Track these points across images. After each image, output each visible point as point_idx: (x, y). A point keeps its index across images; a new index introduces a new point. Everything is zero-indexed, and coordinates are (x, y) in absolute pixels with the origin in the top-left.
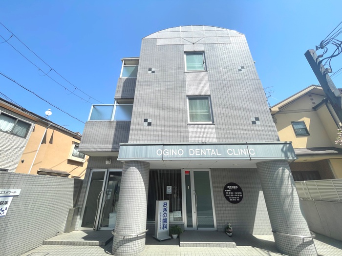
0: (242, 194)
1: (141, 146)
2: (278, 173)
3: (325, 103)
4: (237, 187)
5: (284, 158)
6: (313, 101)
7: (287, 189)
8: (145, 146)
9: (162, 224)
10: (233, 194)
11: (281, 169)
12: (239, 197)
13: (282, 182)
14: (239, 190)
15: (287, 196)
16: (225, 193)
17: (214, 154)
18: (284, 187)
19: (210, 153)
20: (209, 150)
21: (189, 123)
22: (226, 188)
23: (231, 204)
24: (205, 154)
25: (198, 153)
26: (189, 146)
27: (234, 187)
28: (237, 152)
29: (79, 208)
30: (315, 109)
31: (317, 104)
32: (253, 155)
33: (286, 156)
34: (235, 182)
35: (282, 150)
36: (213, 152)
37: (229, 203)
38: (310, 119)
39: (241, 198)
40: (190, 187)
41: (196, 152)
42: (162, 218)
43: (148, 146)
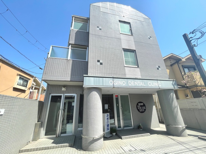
0: (146, 108)
1: (99, 78)
2: (171, 95)
3: (177, 63)
4: (143, 104)
5: (173, 88)
6: (171, 62)
7: (175, 104)
8: (102, 78)
9: (107, 128)
10: (142, 108)
11: (172, 93)
12: (144, 109)
13: (173, 100)
14: (144, 105)
15: (175, 107)
16: (137, 107)
17: (142, 85)
18: (174, 103)
19: (140, 84)
20: (139, 82)
21: (125, 66)
22: (138, 105)
23: (140, 113)
24: (137, 84)
25: (133, 84)
26: (128, 79)
27: (142, 104)
28: (153, 84)
29: (42, 122)
30: (171, 65)
31: (172, 63)
32: (160, 86)
33: (174, 87)
34: (142, 101)
35: (172, 84)
36: (141, 84)
37: (139, 113)
38: (169, 70)
39: (145, 110)
40: (119, 105)
41: (133, 83)
42: (107, 124)
43: (103, 78)
